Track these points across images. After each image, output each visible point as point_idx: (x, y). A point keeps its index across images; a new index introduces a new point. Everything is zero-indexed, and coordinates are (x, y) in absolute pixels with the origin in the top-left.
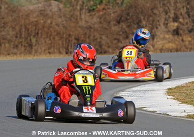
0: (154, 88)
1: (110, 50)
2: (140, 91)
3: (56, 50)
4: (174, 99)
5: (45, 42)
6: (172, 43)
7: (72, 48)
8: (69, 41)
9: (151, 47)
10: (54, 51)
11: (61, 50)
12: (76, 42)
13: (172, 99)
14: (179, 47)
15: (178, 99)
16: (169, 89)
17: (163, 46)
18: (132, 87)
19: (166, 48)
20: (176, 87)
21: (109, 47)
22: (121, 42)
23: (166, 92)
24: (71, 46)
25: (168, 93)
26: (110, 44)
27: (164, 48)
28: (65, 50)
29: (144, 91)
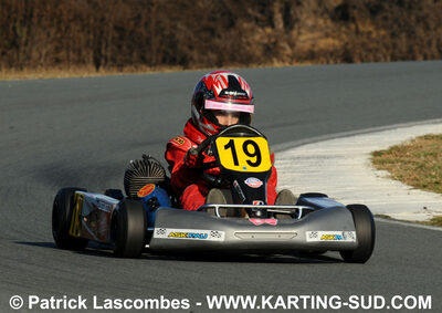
0: (340, 151)
1: (195, 54)
2: (308, 158)
3: (72, 55)
4: (393, 178)
5: (48, 35)
6: (333, 38)
7: (109, 48)
8: (102, 32)
9: (287, 47)
10: (68, 56)
11: (84, 53)
12: (117, 35)
13: (388, 177)
14: (349, 47)
15: (401, 178)
16: (376, 154)
17: (313, 46)
18: (287, 149)
19: (322, 50)
20: (392, 148)
21: (191, 48)
22: (219, 37)
23: (369, 161)
24: (107, 46)
25: (374, 162)
26: (194, 39)
27: (316, 49)
28: (91, 54)
29: (318, 157)
